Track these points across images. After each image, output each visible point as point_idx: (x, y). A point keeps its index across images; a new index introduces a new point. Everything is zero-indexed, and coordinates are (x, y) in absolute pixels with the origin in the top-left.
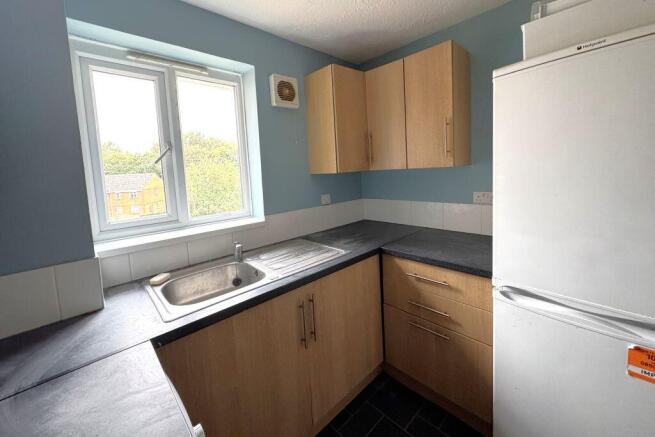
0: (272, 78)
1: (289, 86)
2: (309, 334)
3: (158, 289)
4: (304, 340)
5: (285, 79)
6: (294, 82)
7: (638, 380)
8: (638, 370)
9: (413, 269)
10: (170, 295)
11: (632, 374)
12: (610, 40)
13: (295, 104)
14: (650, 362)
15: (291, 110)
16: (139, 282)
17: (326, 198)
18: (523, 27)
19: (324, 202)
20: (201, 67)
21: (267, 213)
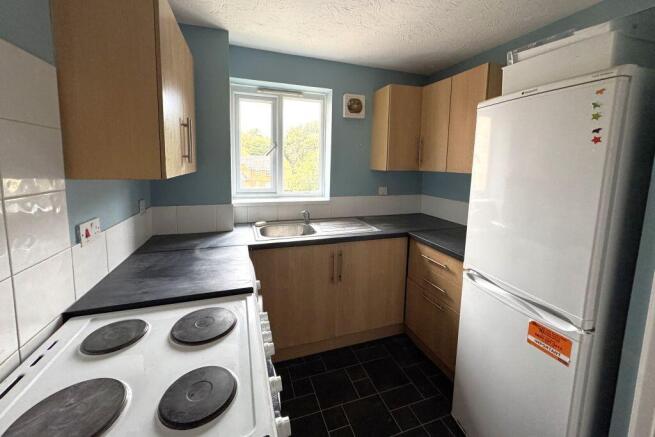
0: (344, 97)
1: (359, 102)
2: (336, 276)
3: (259, 229)
4: (332, 279)
5: (355, 96)
6: (362, 98)
7: (532, 346)
8: (533, 339)
9: (428, 253)
10: (263, 232)
11: (529, 341)
12: (541, 89)
13: (362, 115)
14: (540, 334)
15: (359, 120)
16: (251, 224)
17: (383, 190)
18: (503, 69)
19: (380, 193)
20: (299, 92)
21: (331, 195)
